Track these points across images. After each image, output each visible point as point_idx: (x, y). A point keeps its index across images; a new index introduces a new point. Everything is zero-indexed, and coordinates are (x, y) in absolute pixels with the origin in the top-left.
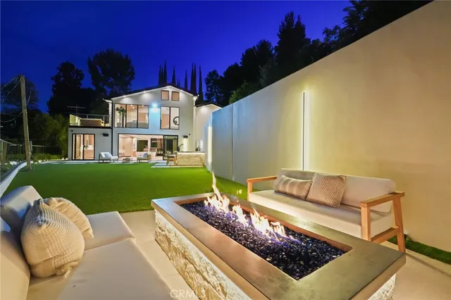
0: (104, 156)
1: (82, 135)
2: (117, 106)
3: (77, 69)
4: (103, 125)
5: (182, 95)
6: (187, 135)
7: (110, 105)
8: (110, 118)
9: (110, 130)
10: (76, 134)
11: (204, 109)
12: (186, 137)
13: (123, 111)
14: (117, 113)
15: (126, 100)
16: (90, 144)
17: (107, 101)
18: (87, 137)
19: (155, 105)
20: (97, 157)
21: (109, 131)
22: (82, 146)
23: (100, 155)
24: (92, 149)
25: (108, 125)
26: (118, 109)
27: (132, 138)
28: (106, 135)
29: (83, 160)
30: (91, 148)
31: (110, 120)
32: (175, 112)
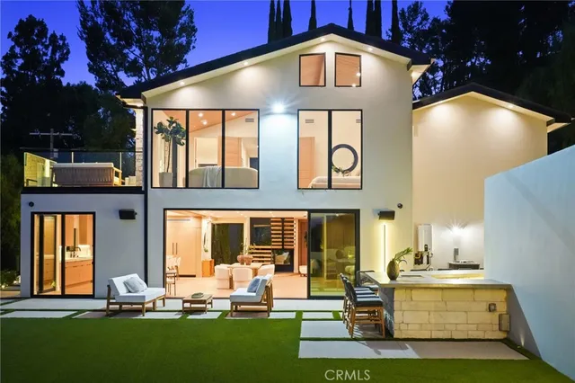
0: (122, 291)
1: (59, 217)
2: (160, 118)
3: (54, 36)
4: (117, 181)
5: (371, 62)
6: (393, 208)
7: (139, 116)
8: (139, 157)
9: (139, 197)
10: (42, 215)
11: (443, 114)
12: (387, 215)
13: (178, 135)
14: (159, 143)
15: (186, 95)
16: (83, 241)
17: (129, 102)
18: (74, 222)
19: (279, 107)
20: (101, 290)
21: (134, 202)
22: (59, 248)
23: (110, 287)
24: (89, 255)
25: (132, 182)
26: (161, 129)
27: (200, 218)
28: (127, 215)
29: (63, 296)
30: (85, 252)
31: (139, 164)
32: (347, 128)
